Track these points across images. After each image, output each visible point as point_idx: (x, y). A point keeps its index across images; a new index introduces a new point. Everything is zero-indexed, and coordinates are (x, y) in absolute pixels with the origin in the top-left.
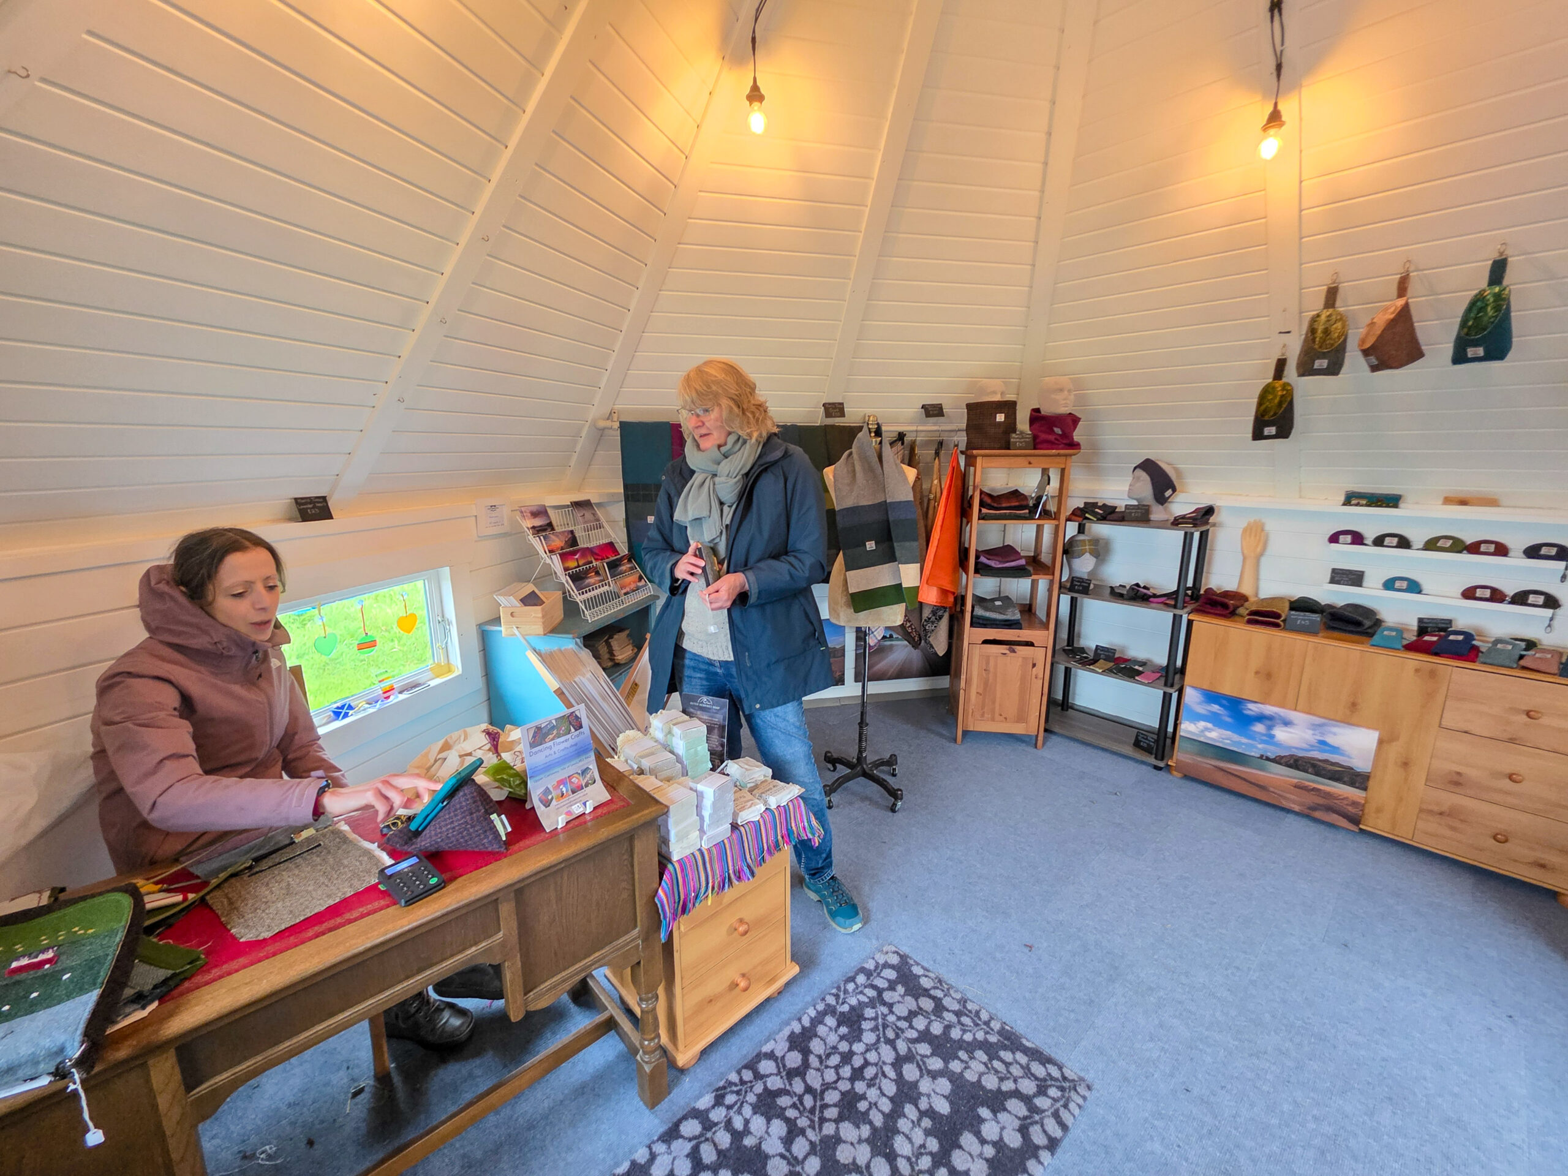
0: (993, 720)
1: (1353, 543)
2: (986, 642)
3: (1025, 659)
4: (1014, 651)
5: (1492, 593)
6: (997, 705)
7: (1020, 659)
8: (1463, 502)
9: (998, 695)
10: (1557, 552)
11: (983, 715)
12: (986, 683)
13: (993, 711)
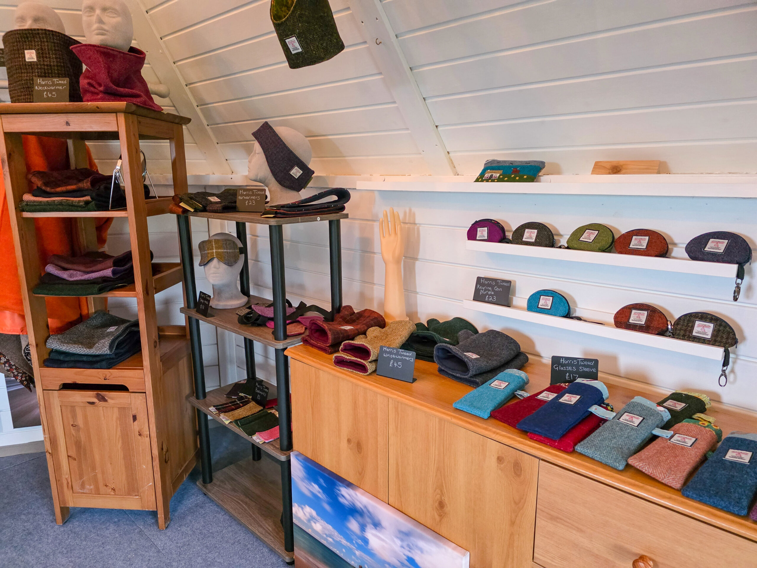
0: (98, 492)
1: (490, 239)
2: (66, 387)
3: (122, 409)
4: (103, 399)
5: (649, 319)
6: (98, 470)
7: (116, 410)
8: (616, 169)
9: (97, 457)
10: (727, 248)
11: (83, 486)
12: (78, 444)
13: (95, 480)
